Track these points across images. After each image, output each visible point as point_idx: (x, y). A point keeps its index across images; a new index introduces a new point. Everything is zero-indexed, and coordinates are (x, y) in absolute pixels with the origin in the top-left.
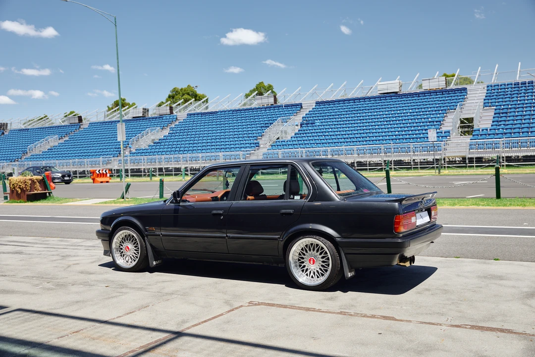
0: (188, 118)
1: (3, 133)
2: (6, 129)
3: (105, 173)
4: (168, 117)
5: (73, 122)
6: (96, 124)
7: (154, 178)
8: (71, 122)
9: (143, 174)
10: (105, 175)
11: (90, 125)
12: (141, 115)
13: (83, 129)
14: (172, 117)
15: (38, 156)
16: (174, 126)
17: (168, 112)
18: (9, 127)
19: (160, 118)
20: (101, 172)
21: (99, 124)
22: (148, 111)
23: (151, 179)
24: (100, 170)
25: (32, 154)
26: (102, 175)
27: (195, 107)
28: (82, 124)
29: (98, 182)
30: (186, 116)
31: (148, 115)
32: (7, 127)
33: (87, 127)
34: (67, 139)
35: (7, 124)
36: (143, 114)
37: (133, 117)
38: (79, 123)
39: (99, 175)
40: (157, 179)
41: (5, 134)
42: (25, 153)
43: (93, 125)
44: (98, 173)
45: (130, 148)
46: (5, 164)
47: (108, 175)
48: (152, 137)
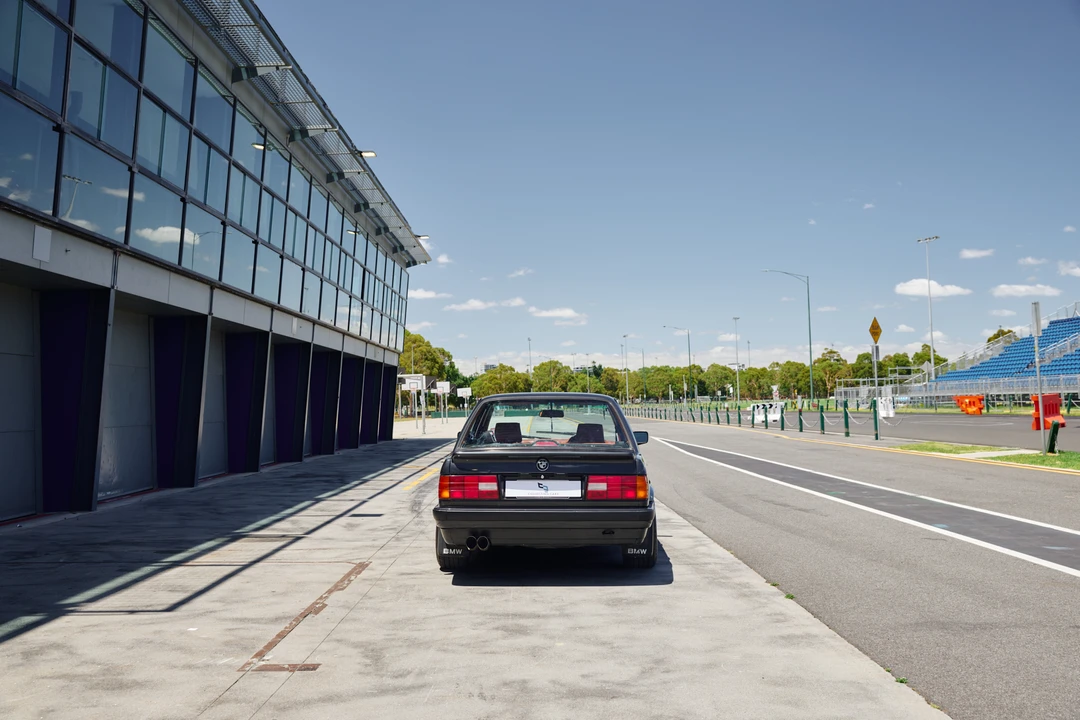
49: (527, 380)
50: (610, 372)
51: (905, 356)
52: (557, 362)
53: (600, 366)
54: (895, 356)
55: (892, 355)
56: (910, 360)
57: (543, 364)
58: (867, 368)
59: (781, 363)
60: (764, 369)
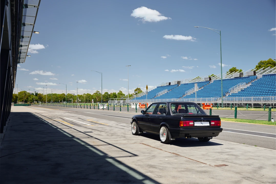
0: (263, 77)
1: (178, 86)
2: (180, 84)
3: (209, 105)
4: (252, 77)
5: (207, 80)
6: (217, 81)
7: (233, 108)
8: (206, 80)
9: (230, 106)
10: (209, 106)
11: (214, 81)
12: (239, 76)
13: (210, 84)
14: (254, 77)
15: (189, 96)
16: (254, 82)
17: (253, 74)
18: (181, 83)
19: (248, 77)
20: (207, 104)
21: (218, 81)
22: (243, 74)
23: (231, 109)
24: (207, 103)
25: (187, 95)
26: (208, 106)
27: (269, 72)
28: (211, 81)
29: (205, 109)
30: (262, 76)
31: (242, 76)
32: (180, 83)
33: (213, 82)
34: (203, 88)
35: (180, 81)
36: (240, 76)
37: (235, 77)
38: (210, 80)
39: (206, 106)
40: (234, 109)
41: (179, 86)
42: (184, 95)
43: (215, 81)
44: (206, 105)
45: (229, 93)
46: (175, 99)
47: (211, 106)
48: (242, 88)
49: (16, 96)
50: (40, 95)
51: (116, 93)
52: (26, 91)
53: (37, 93)
54: (113, 93)
55: (112, 93)
56: (117, 94)
57: (21, 92)
58: (106, 96)
59: (86, 94)
60: (81, 95)
